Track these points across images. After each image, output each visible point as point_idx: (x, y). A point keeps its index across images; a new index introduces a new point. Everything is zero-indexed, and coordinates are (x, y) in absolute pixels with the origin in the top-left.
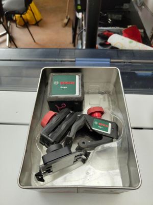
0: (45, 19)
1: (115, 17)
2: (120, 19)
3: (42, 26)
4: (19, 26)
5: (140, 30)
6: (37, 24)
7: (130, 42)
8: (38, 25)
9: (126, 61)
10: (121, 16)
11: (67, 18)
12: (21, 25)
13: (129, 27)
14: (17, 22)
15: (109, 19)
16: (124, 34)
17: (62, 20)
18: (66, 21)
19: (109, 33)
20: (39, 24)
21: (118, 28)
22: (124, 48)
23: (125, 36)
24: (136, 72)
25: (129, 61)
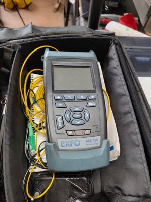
0: (35, 2)
1: (111, 4)
2: (117, 6)
3: (32, 10)
4: (8, 10)
5: (135, 18)
6: (27, 7)
7: (127, 30)
8: (28, 9)
9: (127, 47)
10: (117, 3)
11: (58, 2)
12: (9, 9)
13: (125, 14)
14: (5, 4)
15: (106, 6)
16: (121, 21)
17: (54, 4)
18: (57, 5)
19: (106, 20)
20: (29, 7)
21: (114, 15)
22: (121, 35)
23: (122, 24)
24: (136, 58)
25: (130, 47)
